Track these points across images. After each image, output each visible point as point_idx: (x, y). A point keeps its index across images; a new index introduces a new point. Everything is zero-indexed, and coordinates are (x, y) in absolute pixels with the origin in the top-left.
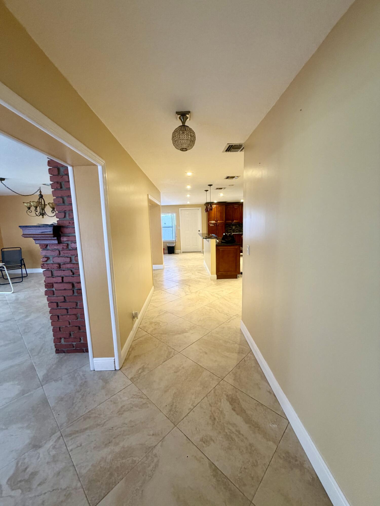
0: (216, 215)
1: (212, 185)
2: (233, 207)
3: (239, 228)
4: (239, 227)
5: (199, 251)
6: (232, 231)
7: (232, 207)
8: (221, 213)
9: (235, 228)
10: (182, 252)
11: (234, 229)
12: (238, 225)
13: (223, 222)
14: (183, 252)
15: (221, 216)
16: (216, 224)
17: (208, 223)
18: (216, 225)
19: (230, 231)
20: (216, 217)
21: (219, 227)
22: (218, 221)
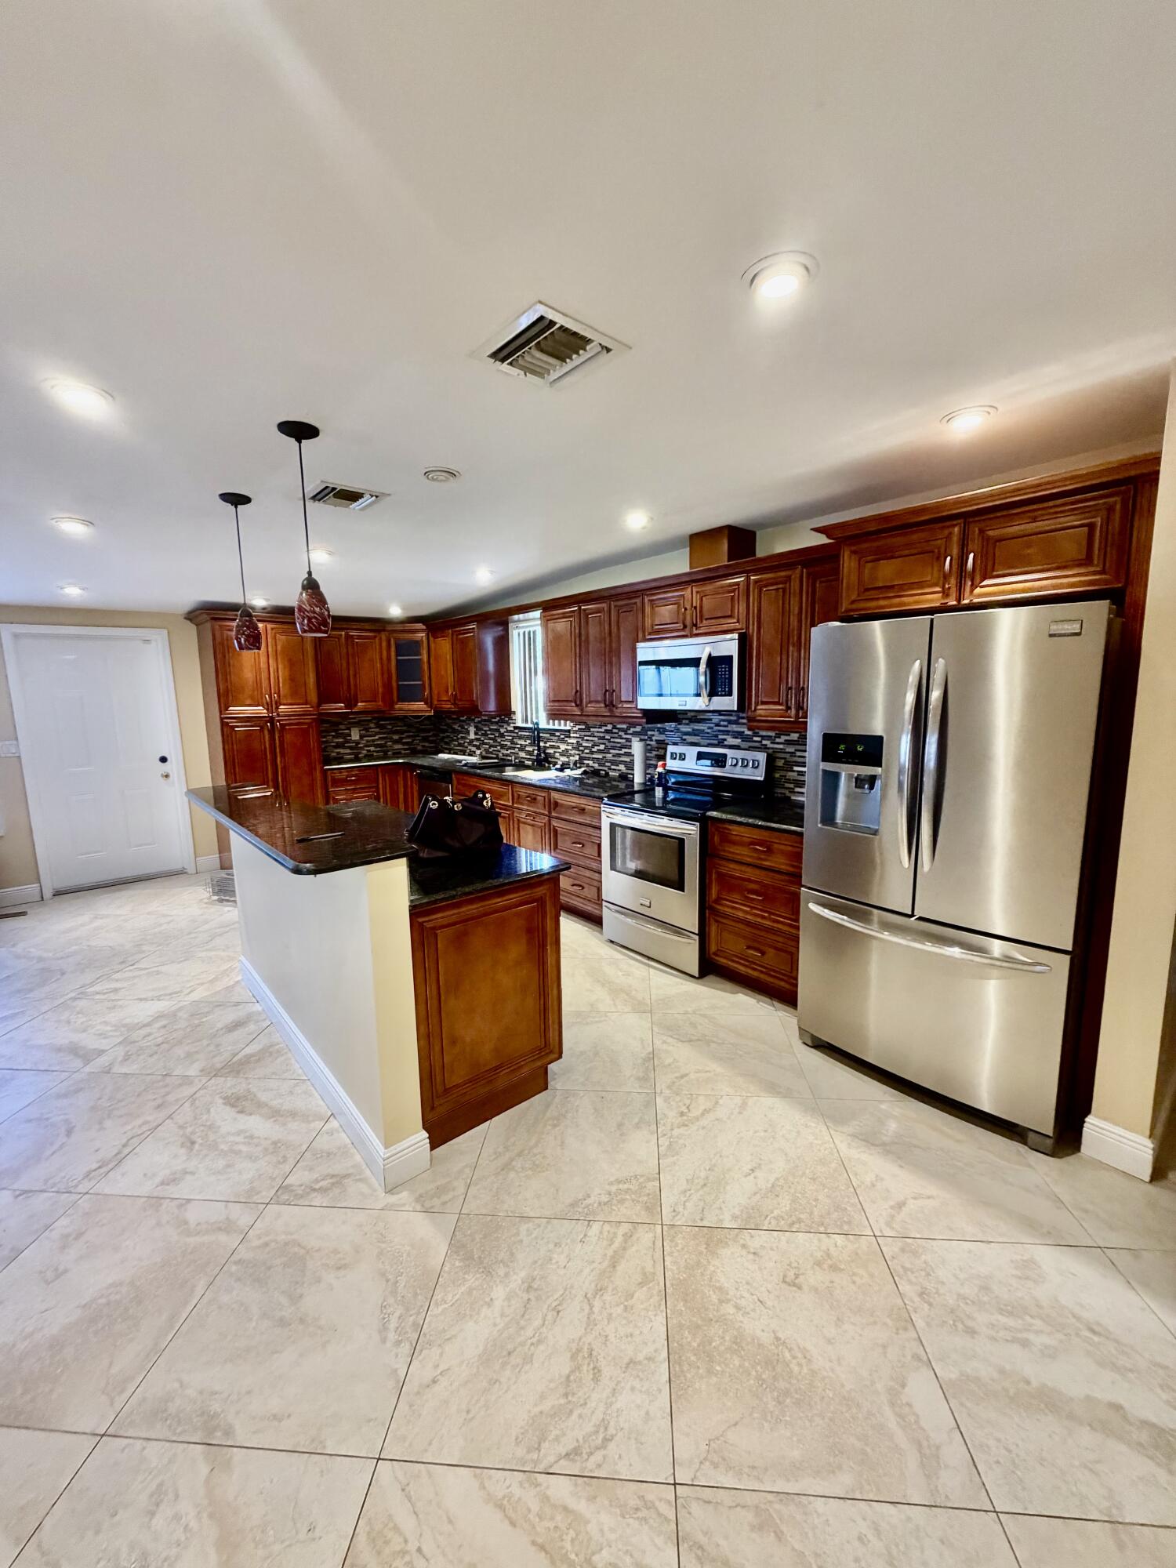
0: (264, 676)
1: (246, 500)
2: (348, 637)
3: (380, 739)
4: (377, 730)
5: (176, 866)
6: (348, 751)
7: (343, 640)
8: (292, 664)
9: (362, 737)
10: (48, 894)
11: (357, 743)
12: (372, 725)
13: (308, 707)
14: (58, 894)
15: (292, 679)
16: (271, 720)
17: (222, 719)
18: (273, 724)
19: (338, 753)
20: (265, 684)
21: (288, 737)
22: (278, 704)
